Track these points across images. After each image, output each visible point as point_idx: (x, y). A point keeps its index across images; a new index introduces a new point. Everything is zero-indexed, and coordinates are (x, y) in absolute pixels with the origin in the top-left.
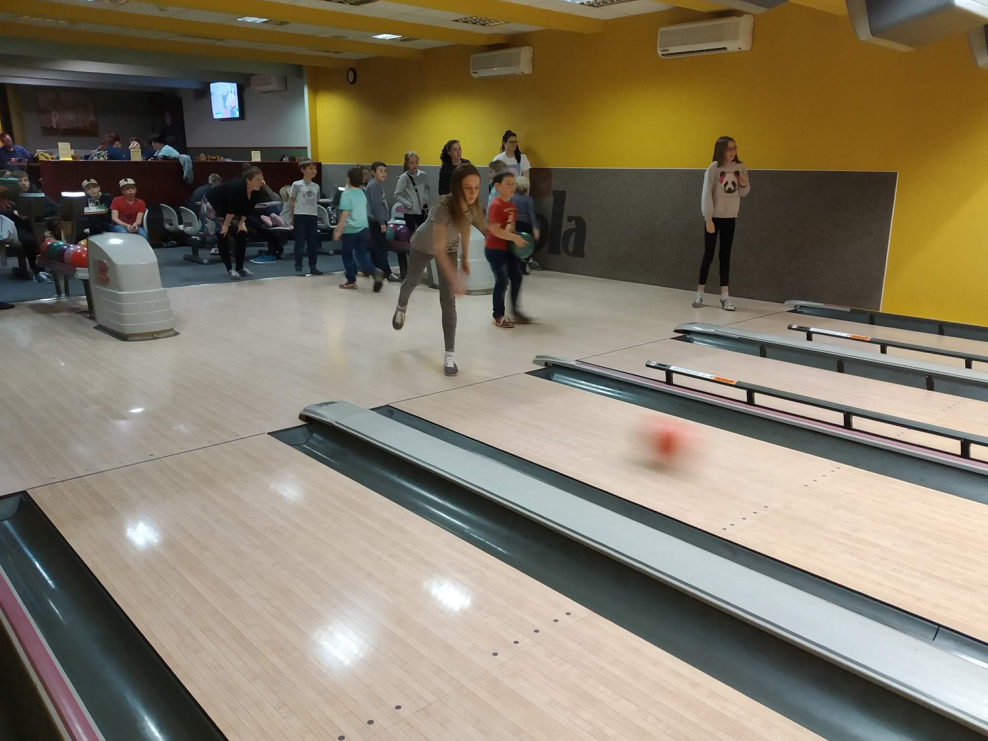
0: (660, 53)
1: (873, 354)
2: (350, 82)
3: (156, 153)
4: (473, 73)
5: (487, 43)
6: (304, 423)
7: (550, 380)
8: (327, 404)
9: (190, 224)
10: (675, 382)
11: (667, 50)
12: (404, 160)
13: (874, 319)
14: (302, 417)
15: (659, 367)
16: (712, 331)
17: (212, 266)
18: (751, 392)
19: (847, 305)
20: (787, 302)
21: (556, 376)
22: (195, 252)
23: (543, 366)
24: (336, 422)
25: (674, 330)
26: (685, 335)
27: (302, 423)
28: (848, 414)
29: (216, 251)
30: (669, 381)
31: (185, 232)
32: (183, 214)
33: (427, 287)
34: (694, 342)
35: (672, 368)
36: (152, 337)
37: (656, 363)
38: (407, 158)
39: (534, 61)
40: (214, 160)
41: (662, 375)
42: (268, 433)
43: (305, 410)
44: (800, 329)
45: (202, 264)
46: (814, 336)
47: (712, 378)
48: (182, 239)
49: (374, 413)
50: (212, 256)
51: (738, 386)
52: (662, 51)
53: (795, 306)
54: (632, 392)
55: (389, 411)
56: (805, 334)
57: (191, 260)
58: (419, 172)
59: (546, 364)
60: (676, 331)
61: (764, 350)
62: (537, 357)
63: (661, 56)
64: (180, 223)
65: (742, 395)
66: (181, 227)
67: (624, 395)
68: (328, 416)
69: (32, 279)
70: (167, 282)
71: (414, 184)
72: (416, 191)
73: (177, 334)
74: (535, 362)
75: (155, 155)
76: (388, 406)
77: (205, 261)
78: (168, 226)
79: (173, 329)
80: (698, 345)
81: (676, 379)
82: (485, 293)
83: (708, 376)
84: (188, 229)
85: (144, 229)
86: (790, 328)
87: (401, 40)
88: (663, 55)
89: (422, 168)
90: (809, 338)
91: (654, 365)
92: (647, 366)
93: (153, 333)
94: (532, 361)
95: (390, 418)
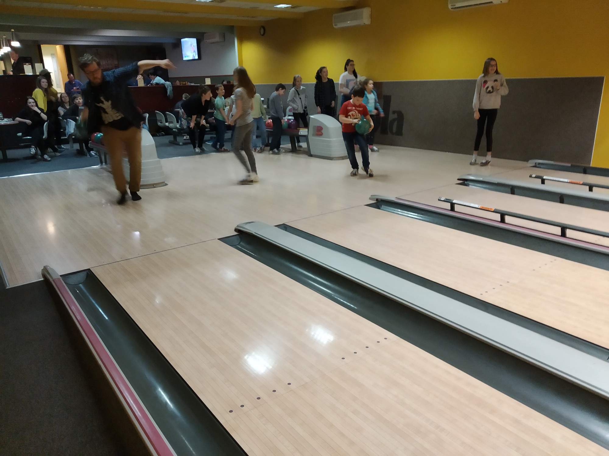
0: (450, 7)
1: (584, 192)
2: (261, 34)
3: (152, 81)
4: (335, 25)
5: (343, 6)
6: (238, 233)
7: (379, 209)
8: (250, 223)
9: (172, 122)
10: (456, 210)
11: (455, 5)
12: (293, 80)
13: (586, 171)
14: (236, 230)
15: (446, 201)
16: (481, 179)
17: (184, 146)
18: (503, 215)
19: (568, 162)
20: (530, 161)
21: (383, 207)
22: (175, 138)
23: (375, 201)
24: (255, 233)
25: (457, 178)
26: (464, 182)
27: (236, 233)
28: (564, 229)
29: (186, 138)
30: (452, 209)
31: (169, 127)
32: (168, 116)
33: (307, 156)
34: (470, 186)
35: (454, 202)
36: (153, 187)
37: (444, 198)
38: (295, 79)
39: (371, 16)
40: (185, 84)
41: (448, 206)
42: (218, 239)
43: (238, 226)
44: (537, 177)
45: (179, 145)
46: (546, 181)
47: (479, 207)
48: (167, 131)
49: (277, 228)
50: (184, 141)
51: (496, 211)
52: (452, 6)
53: (535, 164)
54: (429, 216)
55: (285, 227)
56: (540, 180)
57: (174, 143)
58: (302, 87)
59: (377, 200)
60: (459, 179)
61: (513, 190)
62: (371, 196)
63: (450, 9)
64: (166, 122)
65: (498, 217)
66: (167, 124)
67: (424, 218)
68: (251, 229)
69: (87, 155)
70: (161, 156)
71: (299, 94)
72: (300, 98)
73: (166, 185)
74: (370, 199)
75: (151, 83)
76: (284, 224)
77: (181, 143)
78: (160, 124)
79: (164, 182)
80: (472, 187)
81: (457, 208)
82: (341, 159)
83: (477, 206)
84: (171, 125)
85: (146, 125)
86: (531, 176)
87: (291, 8)
88: (451, 8)
89: (303, 85)
90: (543, 182)
91: (443, 200)
92: (439, 200)
93: (153, 184)
94: (369, 198)
95: (286, 230)
